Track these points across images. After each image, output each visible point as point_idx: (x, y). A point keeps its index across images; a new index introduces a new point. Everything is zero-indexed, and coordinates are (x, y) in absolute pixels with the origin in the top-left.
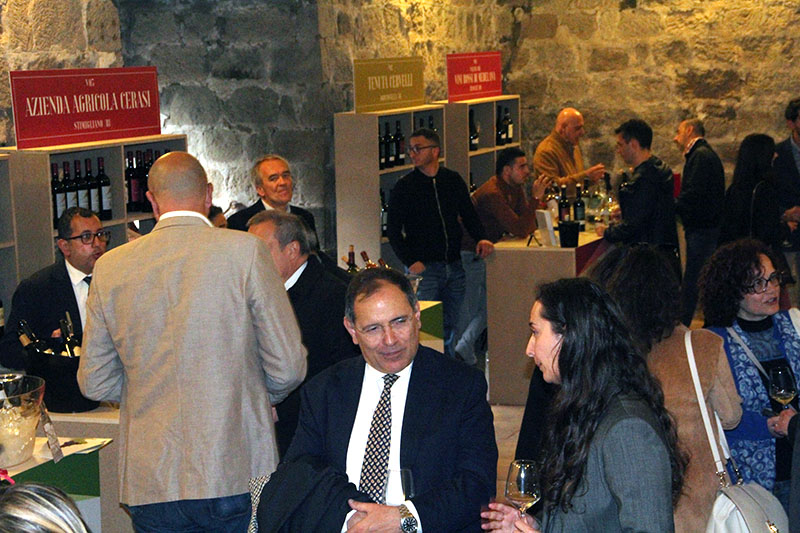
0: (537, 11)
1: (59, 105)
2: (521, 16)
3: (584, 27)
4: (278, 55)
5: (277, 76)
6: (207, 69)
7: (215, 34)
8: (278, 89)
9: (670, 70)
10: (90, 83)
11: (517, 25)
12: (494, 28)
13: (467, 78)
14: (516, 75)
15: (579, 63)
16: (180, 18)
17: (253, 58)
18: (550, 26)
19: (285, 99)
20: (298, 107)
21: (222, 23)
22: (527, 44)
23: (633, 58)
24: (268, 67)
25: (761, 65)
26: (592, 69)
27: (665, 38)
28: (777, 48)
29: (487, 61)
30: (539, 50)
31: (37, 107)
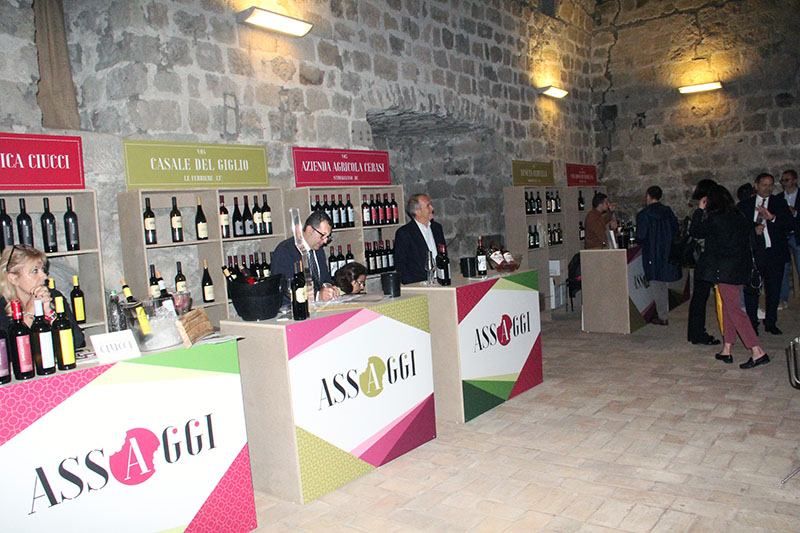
0: (614, 149)
1: (324, 166)
2: (607, 152)
3: (636, 155)
4: (477, 162)
5: (476, 172)
6: (445, 171)
7: (448, 155)
8: (476, 177)
9: (679, 173)
10: (345, 156)
11: (605, 156)
12: (594, 158)
13: (578, 176)
14: (605, 179)
15: (636, 174)
17: (466, 164)
18: (620, 155)
19: (480, 182)
20: (487, 186)
21: (451, 149)
22: (610, 165)
23: (661, 167)
24: (472, 169)
25: (723, 168)
26: (641, 174)
27: (675, 157)
28: (731, 158)
29: (590, 170)
30: (616, 166)
31: (310, 166)
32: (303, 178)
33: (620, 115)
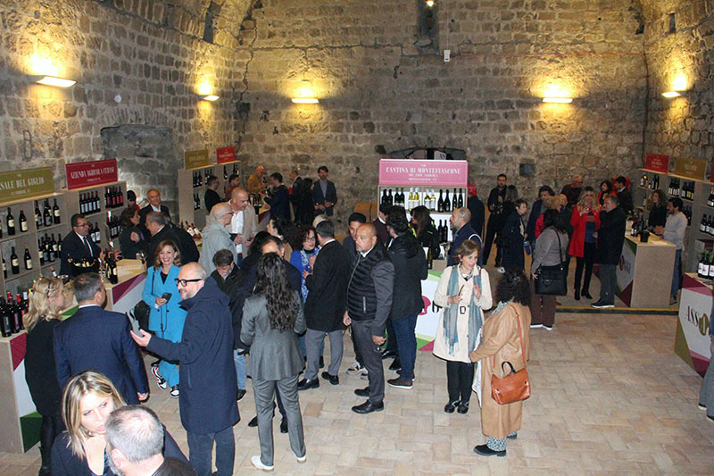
0: (246, 133)
1: (82, 174)
2: (241, 135)
3: (262, 139)
4: (159, 150)
5: (158, 157)
6: (135, 154)
7: (138, 143)
8: (159, 161)
9: (289, 154)
10: (93, 166)
11: (240, 138)
12: (233, 138)
13: (223, 156)
14: (240, 154)
15: (261, 151)
16: (126, 137)
17: (150, 150)
18: (251, 138)
19: (162, 165)
20: (166, 167)
21: (140, 139)
22: (243, 144)
23: (277, 149)
24: (156, 154)
25: (317, 154)
26: (265, 152)
27: (287, 143)
28: (321, 148)
29: (231, 150)
30: (247, 146)
31: (75, 175)
32: (73, 183)
33: (252, 111)
